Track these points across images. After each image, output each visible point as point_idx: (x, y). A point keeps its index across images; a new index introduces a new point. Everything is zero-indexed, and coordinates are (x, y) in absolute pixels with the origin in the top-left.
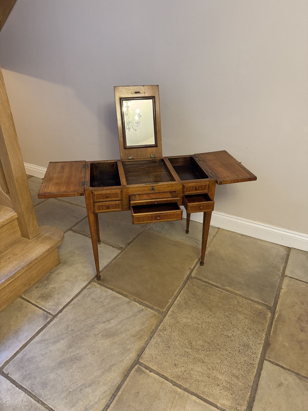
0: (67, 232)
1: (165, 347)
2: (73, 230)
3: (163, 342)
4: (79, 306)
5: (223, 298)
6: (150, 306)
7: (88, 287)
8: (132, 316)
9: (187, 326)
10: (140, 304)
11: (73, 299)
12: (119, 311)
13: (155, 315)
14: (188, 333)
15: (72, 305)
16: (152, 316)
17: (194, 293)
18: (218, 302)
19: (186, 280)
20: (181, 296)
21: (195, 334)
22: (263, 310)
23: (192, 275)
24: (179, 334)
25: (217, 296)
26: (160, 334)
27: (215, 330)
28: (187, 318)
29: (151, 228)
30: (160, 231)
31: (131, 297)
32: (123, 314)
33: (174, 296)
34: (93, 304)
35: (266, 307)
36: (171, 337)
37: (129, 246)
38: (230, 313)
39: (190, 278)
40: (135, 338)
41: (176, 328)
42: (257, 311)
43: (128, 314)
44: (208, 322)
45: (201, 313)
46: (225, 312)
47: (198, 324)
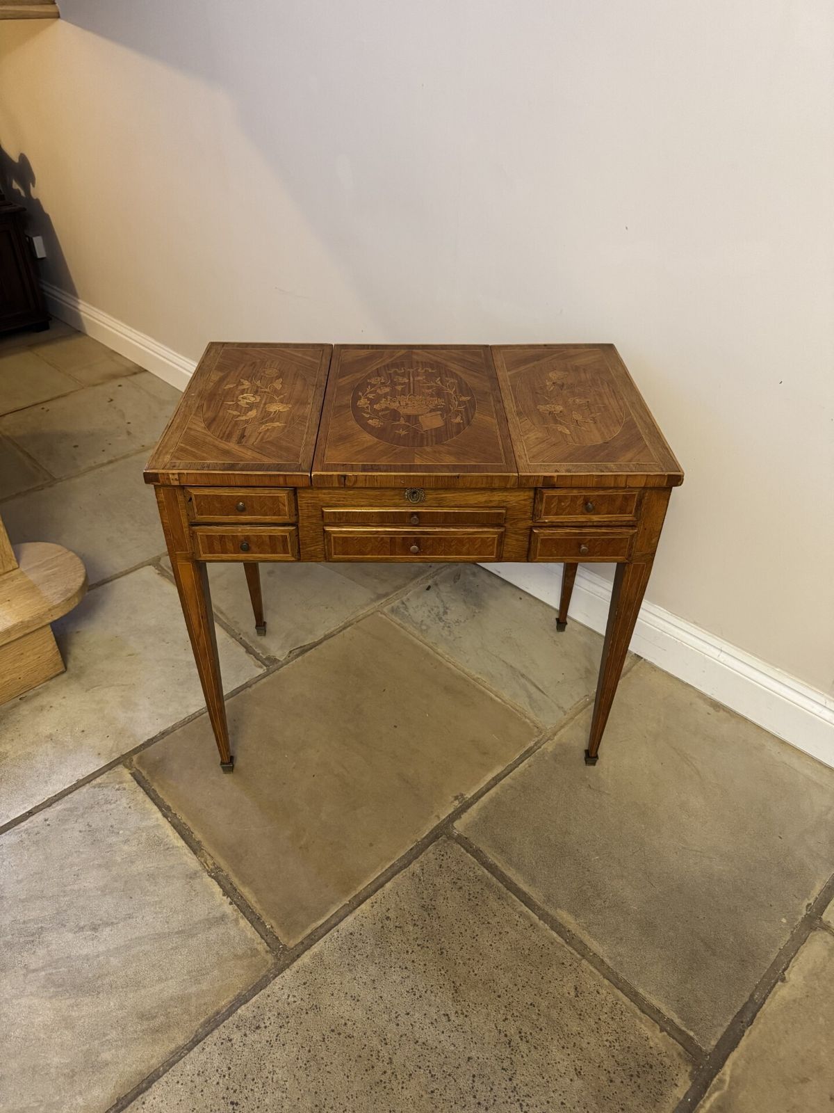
0: (141, 569)
1: (223, 1098)
2: (163, 565)
3: (227, 1077)
4: (36, 843)
5: (527, 952)
6: (253, 912)
7: (98, 780)
8: (177, 933)
9: (339, 1034)
10: (226, 893)
11: (34, 811)
12: (147, 898)
13: (255, 953)
14: (328, 1069)
15: (19, 833)
16: (240, 952)
17: (428, 902)
18: (503, 966)
19: (426, 840)
20: (376, 902)
21: (352, 1082)
22: (665, 1059)
23: (457, 824)
24: (298, 1059)
25: (508, 939)
26: (230, 1040)
27: (432, 1089)
28: (358, 1001)
29: (402, 610)
30: (425, 625)
31: (210, 855)
32: (154, 915)
33: (353, 894)
34: (81, 850)
35: (680, 1048)
36: (263, 1062)
37: (300, 658)
38: (525, 1029)
39: (444, 838)
40: (145, 1024)
41: (297, 1033)
42: (637, 1054)
43: (168, 923)
44: (424, 1043)
45: (415, 995)
46: (506, 1019)
47: (385, 1039)
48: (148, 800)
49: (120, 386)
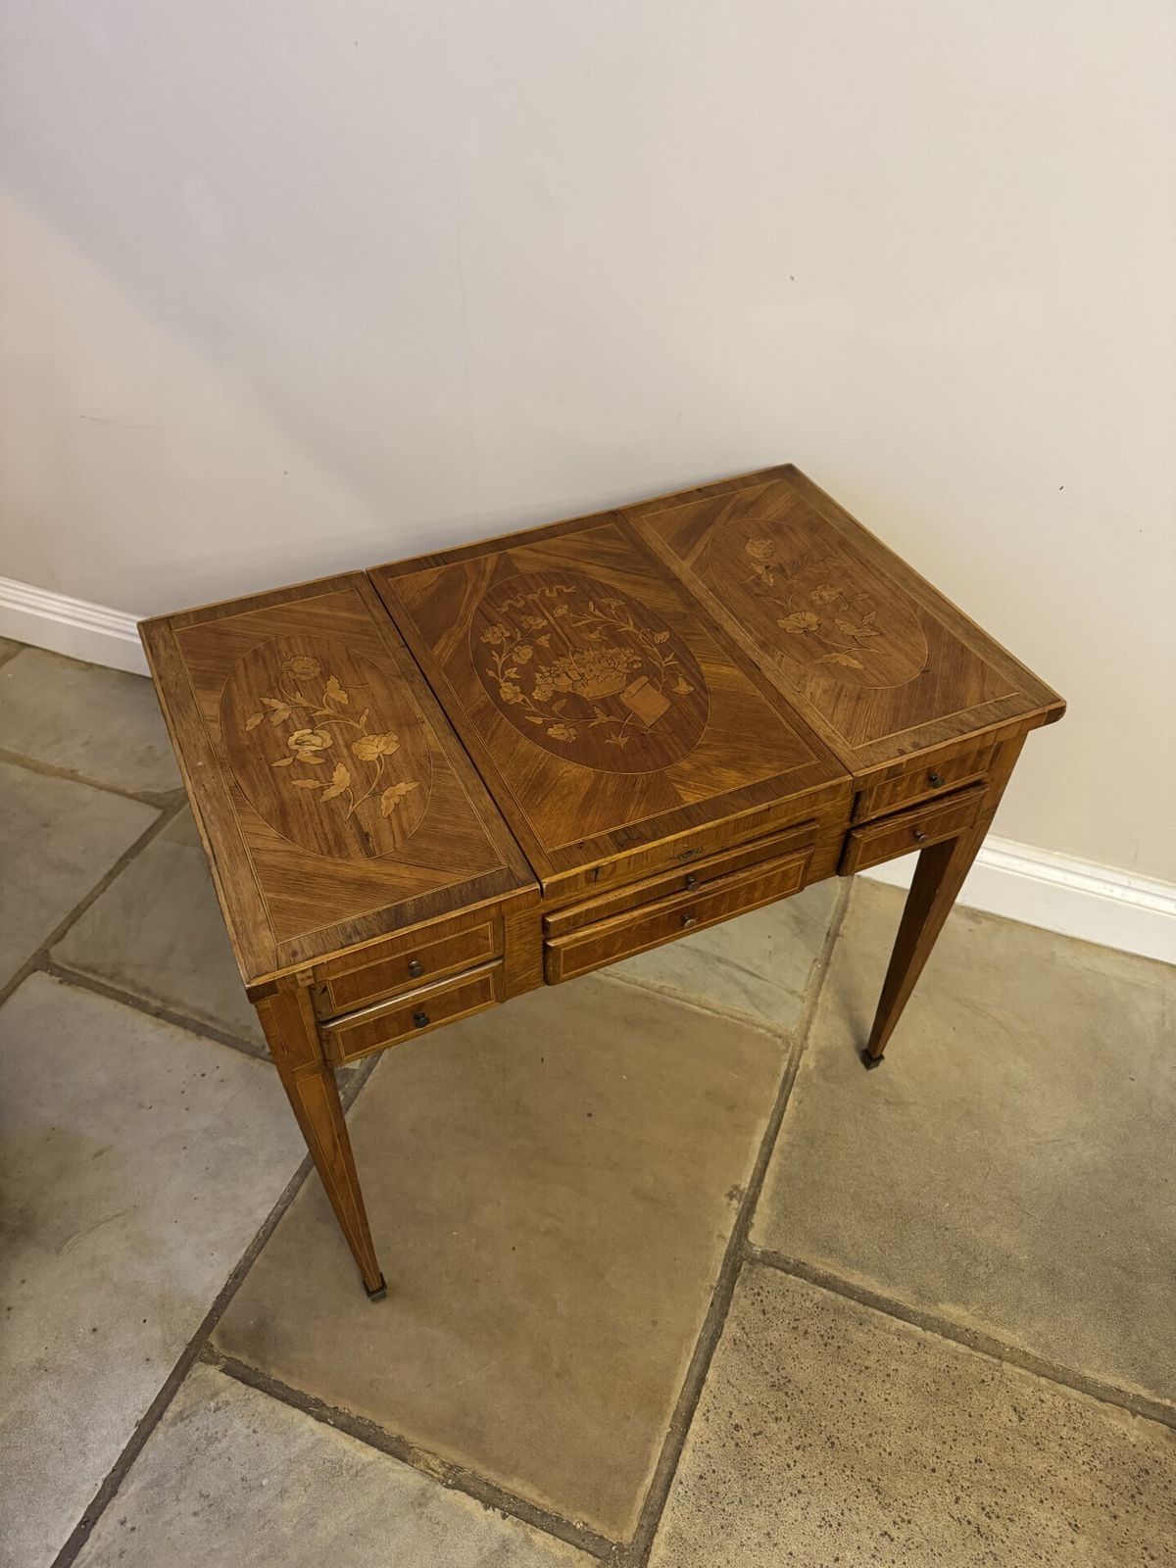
0: (23, 985)
2: (58, 963)
6: (544, 1514)
7: (174, 1408)
10: (488, 1504)
11: (91, 1515)
17: (775, 1374)
18: (916, 1423)
19: (724, 1281)
20: (708, 1411)
23: (752, 1236)
25: (902, 1379)
31: (429, 1452)
33: (670, 1412)
34: (215, 1546)
38: (987, 1500)
39: (745, 1266)
42: (1124, 1463)
45: (831, 1526)
46: (958, 1499)
48: (278, 1404)
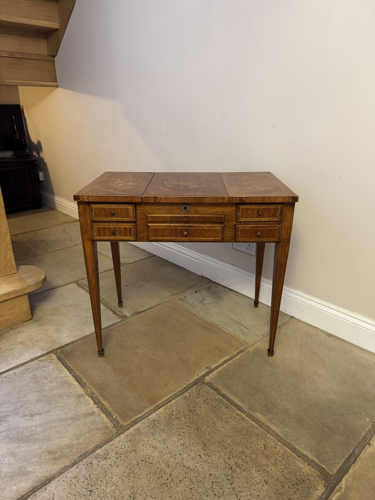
0: (70, 284)
1: (86, 488)
2: (80, 283)
3: (88, 479)
4: (9, 382)
5: (240, 430)
6: (108, 411)
7: (41, 359)
8: (70, 419)
9: (146, 462)
10: (95, 403)
11: (10, 370)
12: (58, 404)
13: (107, 427)
14: (139, 477)
15: (2, 378)
16: (100, 427)
17: (192, 408)
18: (228, 435)
19: (192, 384)
20: (167, 408)
21: (151, 483)
22: (310, 477)
23: (207, 378)
24: (124, 472)
25: (231, 424)
26: (92, 463)
27: (192, 487)
28: (156, 448)
29: (184, 299)
30: (194, 304)
31: (89, 388)
32: (61, 411)
33: (156, 405)
34: (29, 385)
35: (318, 473)
36: (107, 473)
37: (137, 316)
38: (239, 462)
39: (200, 383)
40: (51, 456)
41: (125, 461)
42: (296, 475)
43: (66, 414)
44: (188, 467)
45: (184, 446)
46: (229, 458)
47: (168, 465)
48: (63, 366)
49: (69, 225)
